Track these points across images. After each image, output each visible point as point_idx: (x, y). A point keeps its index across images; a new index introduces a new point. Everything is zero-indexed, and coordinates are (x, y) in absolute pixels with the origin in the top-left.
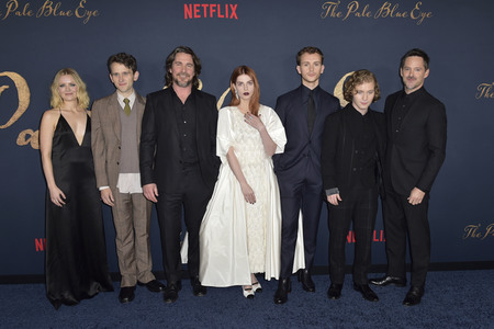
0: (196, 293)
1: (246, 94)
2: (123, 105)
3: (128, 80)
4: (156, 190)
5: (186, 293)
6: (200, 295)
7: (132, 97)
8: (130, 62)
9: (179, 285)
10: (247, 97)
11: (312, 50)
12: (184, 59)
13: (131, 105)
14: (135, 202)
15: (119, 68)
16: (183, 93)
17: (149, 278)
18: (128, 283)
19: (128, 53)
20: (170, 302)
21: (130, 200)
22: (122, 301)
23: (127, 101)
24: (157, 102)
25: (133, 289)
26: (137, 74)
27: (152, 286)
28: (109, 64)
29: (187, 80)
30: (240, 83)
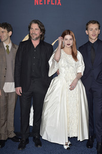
0: (37, 145)
2: (6, 48)
4: (21, 90)
11: (94, 22)
13: (10, 49)
16: (36, 43)
18: (3, 138)
23: (7, 47)
27: (14, 139)
29: (35, 37)
30: (66, 39)
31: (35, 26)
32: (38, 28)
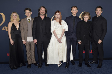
2: (28, 20)
3: (30, 14)
4: (36, 41)
5: (44, 66)
6: (47, 66)
7: (30, 18)
8: (30, 10)
9: (42, 64)
10: (58, 18)
11: (75, 7)
12: (43, 9)
14: (31, 44)
15: (28, 11)
16: (43, 17)
17: (34, 62)
19: (29, 8)
20: (40, 68)
21: (30, 43)
22: (28, 68)
23: (29, 19)
24: (36, 19)
25: (31, 65)
28: (25, 10)
29: (43, 14)
30: (57, 15)
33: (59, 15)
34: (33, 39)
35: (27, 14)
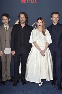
0: (23, 84)
1: (40, 26)
2: (5, 28)
3: (7, 21)
4: (14, 53)
8: (8, 16)
10: (40, 27)
13: (8, 29)
14: (8, 56)
15: (5, 18)
16: (23, 25)
18: (4, 80)
19: (7, 13)
23: (6, 27)
26: (9, 19)
27: (11, 81)
28: (2, 16)
29: (23, 22)
31: (22, 16)
32: (24, 16)
33: (41, 23)
34: (12, 50)
35: (4, 21)
